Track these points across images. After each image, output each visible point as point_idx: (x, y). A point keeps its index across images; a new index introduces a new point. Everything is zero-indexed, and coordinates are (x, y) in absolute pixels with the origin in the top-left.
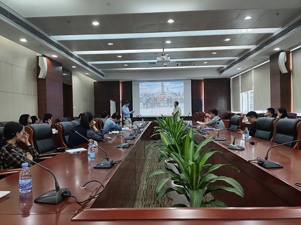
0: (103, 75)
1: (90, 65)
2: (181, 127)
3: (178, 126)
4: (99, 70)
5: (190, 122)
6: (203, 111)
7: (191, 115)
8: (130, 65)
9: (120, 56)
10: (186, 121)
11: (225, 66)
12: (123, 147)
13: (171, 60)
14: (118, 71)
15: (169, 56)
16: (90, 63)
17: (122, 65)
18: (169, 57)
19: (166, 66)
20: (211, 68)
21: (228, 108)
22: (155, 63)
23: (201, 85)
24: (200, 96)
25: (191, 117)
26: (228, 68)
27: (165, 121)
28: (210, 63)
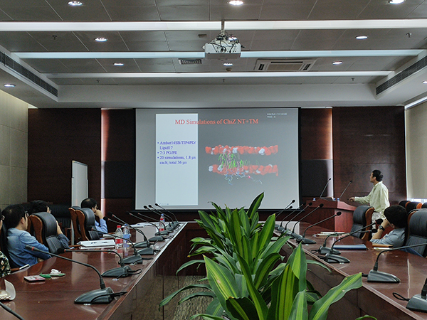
0: (54, 92)
1: (18, 61)
2: (269, 240)
3: (260, 238)
4: (44, 77)
5: (293, 226)
6: (331, 194)
7: (296, 206)
8: (130, 65)
9: (103, 40)
10: (284, 223)
11: (391, 74)
12: (94, 303)
13: (244, 54)
14: (98, 80)
15: (237, 42)
16: (17, 56)
17: (109, 65)
18: (238, 45)
19: (228, 70)
20: (353, 78)
21: (397, 189)
22: (198, 60)
23: (325, 124)
24: (323, 153)
25: (296, 212)
26: (398, 79)
27: (222, 222)
28: (349, 63)
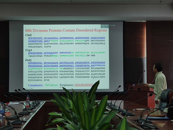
2: (103, 113)
6: (145, 81)
7: (121, 90)
10: (113, 102)
25: (121, 93)
